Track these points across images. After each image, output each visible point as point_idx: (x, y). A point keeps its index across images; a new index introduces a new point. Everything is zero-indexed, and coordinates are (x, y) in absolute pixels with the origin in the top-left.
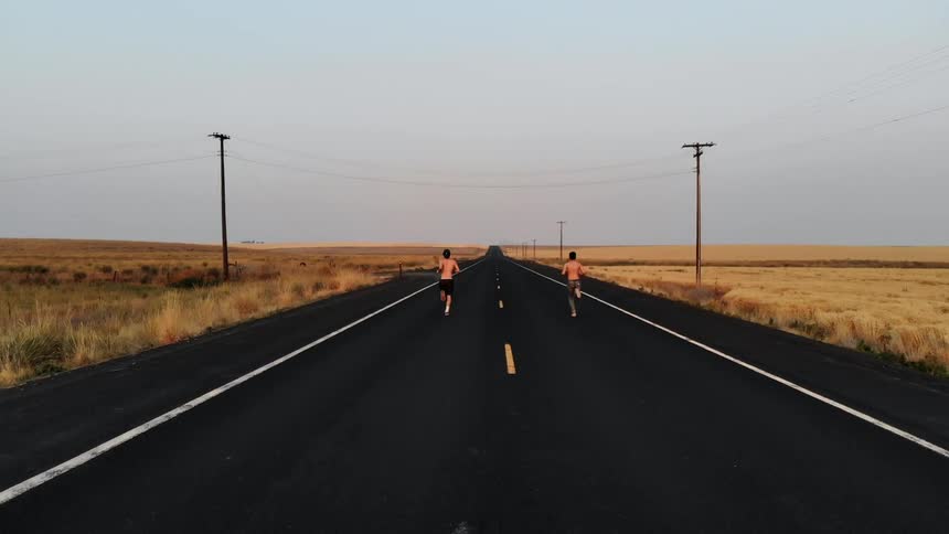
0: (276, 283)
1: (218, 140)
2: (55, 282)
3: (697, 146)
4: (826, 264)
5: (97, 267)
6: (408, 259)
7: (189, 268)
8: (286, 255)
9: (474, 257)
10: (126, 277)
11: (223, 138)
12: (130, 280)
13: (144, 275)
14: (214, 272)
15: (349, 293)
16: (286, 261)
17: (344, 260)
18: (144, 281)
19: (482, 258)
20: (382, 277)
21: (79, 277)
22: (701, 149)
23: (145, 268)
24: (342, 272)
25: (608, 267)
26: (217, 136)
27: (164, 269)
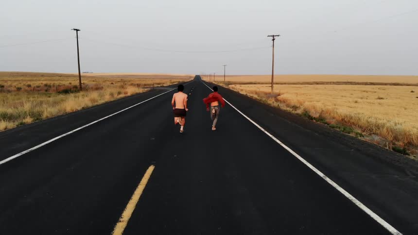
0: (102, 91)
1: (76, 31)
2: (9, 91)
3: (273, 36)
4: (334, 83)
5: (24, 85)
6: (158, 81)
7: (64, 85)
8: (105, 79)
9: (188, 80)
10: (39, 89)
11: (77, 30)
12: (41, 90)
13: (46, 88)
14: (75, 87)
15: (132, 96)
16: (105, 81)
17: (129, 81)
18: (46, 91)
19: (192, 80)
20: (146, 89)
21: (19, 89)
22: (275, 37)
23: (46, 85)
24: (129, 87)
25: (242, 85)
26: (75, 30)
27: (54, 86)
